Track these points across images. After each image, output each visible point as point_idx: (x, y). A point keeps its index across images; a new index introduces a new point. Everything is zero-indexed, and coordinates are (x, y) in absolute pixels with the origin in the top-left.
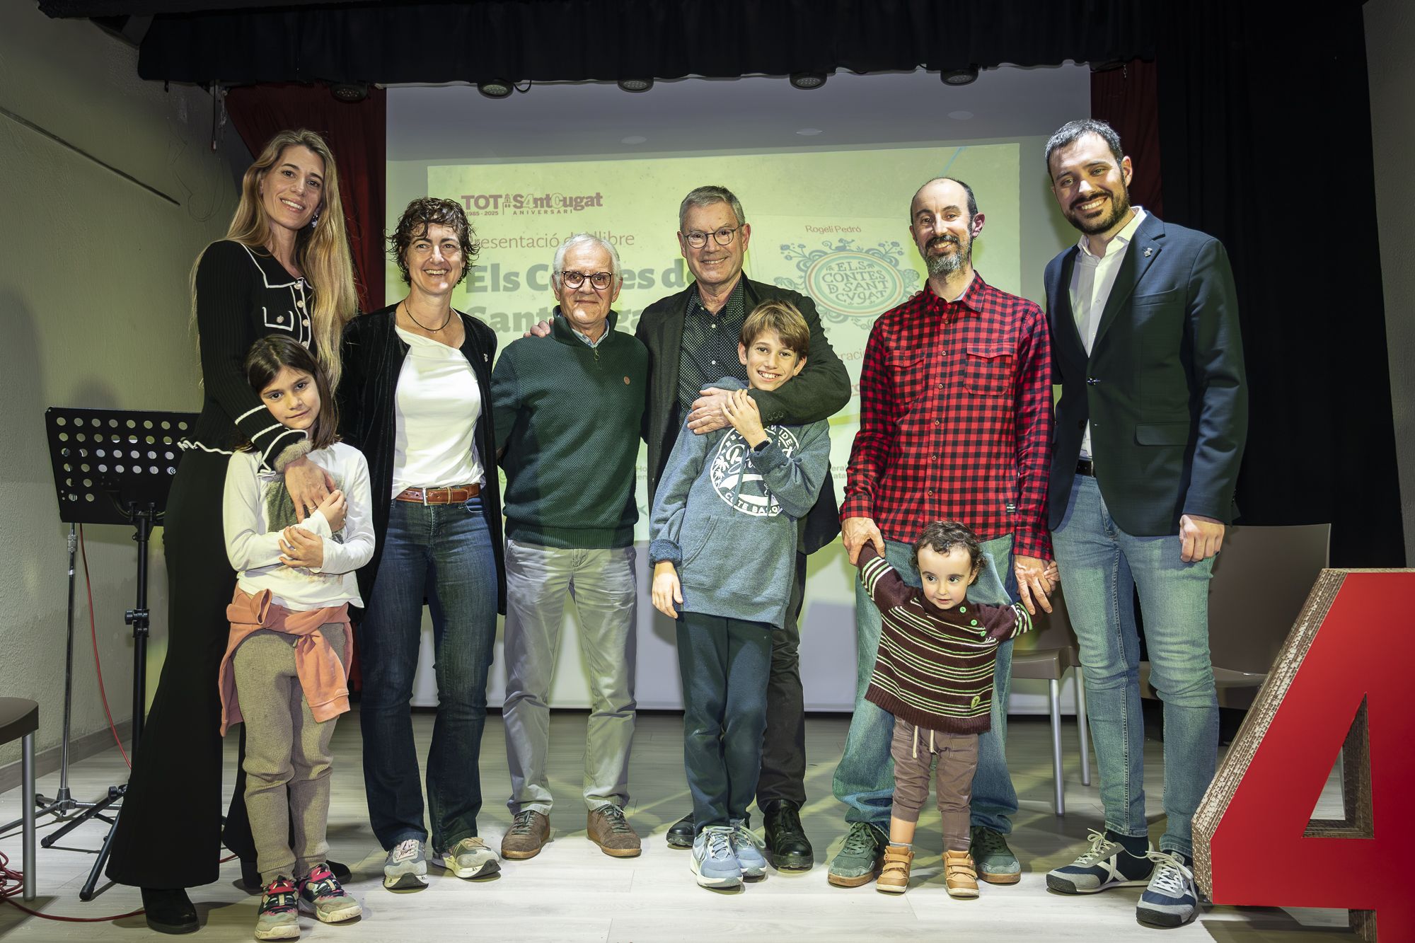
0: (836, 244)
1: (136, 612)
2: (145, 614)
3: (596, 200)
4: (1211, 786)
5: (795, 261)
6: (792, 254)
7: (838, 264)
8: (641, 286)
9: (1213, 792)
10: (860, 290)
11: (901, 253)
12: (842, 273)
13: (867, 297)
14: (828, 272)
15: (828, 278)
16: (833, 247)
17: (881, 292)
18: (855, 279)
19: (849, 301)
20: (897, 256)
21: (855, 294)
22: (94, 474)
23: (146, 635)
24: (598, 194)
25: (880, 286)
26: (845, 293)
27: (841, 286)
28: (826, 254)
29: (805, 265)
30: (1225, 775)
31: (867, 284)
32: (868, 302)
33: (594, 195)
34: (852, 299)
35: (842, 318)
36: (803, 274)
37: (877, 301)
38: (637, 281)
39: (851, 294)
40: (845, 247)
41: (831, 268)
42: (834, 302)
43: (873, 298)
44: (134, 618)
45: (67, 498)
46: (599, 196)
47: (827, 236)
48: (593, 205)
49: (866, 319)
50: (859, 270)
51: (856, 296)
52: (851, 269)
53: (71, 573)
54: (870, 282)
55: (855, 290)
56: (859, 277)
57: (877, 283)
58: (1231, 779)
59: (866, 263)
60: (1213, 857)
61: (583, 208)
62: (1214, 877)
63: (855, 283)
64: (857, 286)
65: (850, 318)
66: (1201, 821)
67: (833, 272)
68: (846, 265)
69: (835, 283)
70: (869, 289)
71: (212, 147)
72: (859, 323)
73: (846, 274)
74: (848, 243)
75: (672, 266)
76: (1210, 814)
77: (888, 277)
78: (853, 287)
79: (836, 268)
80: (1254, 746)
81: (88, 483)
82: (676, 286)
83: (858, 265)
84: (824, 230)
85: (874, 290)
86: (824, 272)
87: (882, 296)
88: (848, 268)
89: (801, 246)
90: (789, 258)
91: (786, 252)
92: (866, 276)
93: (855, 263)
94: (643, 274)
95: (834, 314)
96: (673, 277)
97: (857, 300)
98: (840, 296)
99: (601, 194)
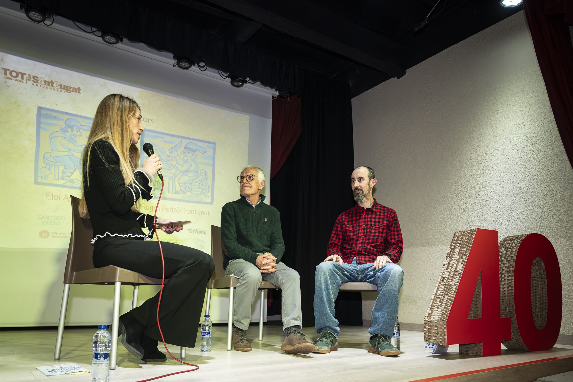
3: (78, 90)
48: (76, 92)
61: (70, 92)
99: (80, 88)
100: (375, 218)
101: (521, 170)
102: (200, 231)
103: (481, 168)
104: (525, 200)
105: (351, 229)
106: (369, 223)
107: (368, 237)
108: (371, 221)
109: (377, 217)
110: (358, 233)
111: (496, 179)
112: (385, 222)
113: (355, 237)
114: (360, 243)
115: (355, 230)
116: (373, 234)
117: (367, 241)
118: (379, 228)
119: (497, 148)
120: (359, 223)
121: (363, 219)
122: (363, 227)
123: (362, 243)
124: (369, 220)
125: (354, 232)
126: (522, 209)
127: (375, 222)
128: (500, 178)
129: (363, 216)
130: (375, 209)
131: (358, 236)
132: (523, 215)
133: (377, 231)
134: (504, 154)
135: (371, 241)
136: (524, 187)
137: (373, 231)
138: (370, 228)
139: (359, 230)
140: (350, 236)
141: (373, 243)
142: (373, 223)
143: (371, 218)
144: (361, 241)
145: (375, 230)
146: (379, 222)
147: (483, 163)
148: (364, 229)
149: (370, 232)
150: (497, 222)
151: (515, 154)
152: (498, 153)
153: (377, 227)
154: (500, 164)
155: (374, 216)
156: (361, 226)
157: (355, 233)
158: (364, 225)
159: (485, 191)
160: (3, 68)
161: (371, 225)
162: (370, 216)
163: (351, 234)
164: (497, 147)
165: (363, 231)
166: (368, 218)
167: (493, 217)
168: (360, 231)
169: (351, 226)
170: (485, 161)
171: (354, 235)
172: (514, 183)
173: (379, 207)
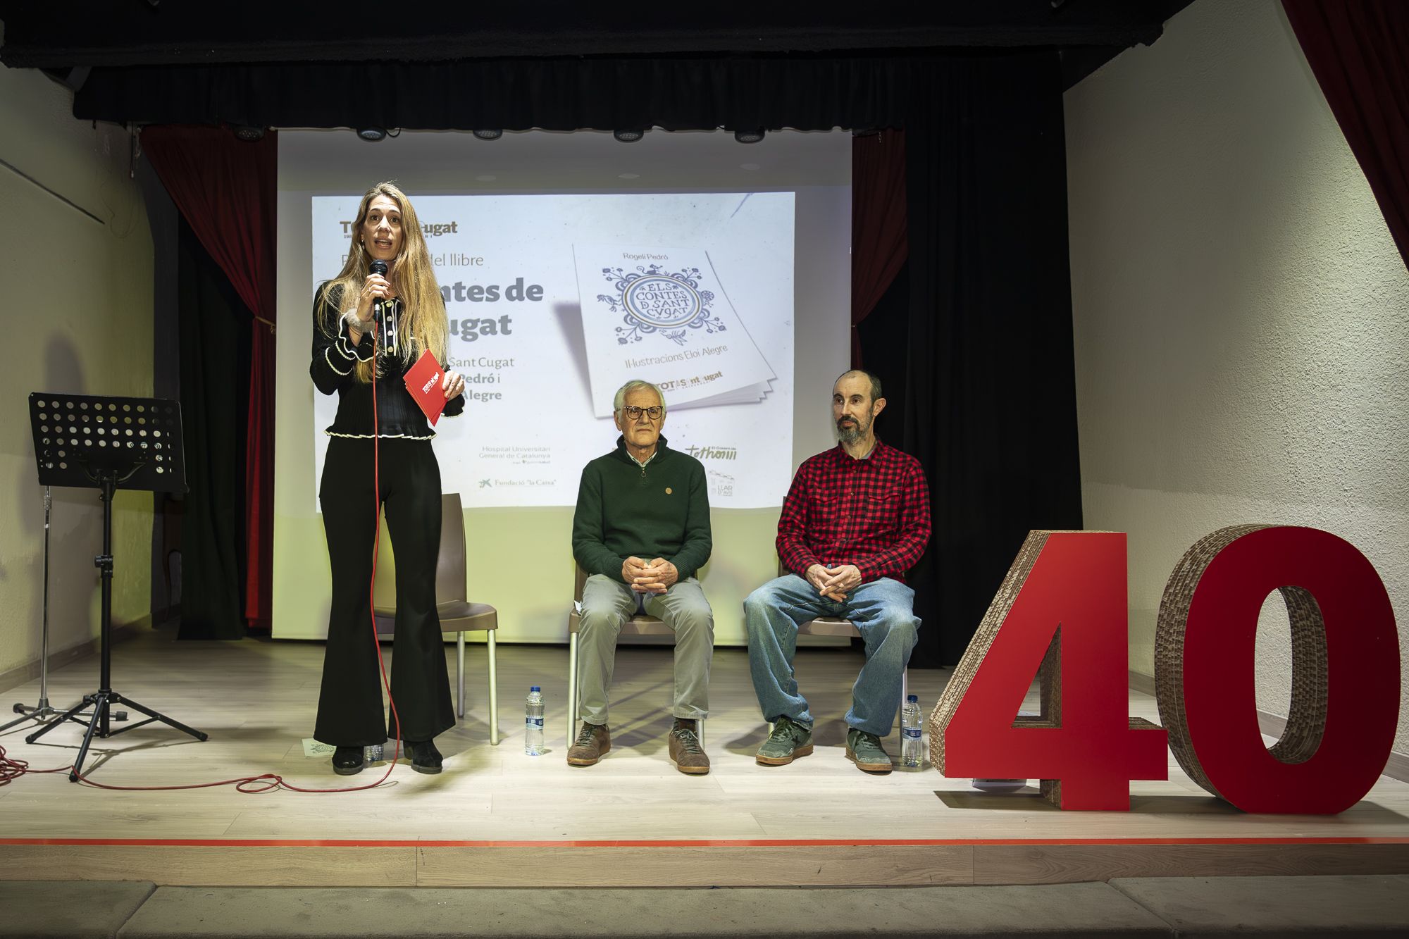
0: (648, 269)
1: (103, 557)
2: (110, 559)
3: (452, 228)
4: (944, 692)
5: (614, 282)
6: (612, 276)
7: (649, 286)
8: (488, 299)
9: (946, 696)
10: (666, 306)
11: (699, 277)
12: (652, 292)
13: (672, 312)
14: (641, 291)
15: (641, 297)
16: (645, 271)
17: (683, 309)
18: (663, 298)
19: (657, 315)
20: (696, 280)
21: (662, 310)
22: (67, 445)
23: (110, 576)
24: (454, 223)
25: (683, 304)
26: (654, 309)
27: (651, 303)
28: (639, 276)
29: (622, 285)
30: (955, 683)
31: (672, 302)
32: (672, 316)
33: (450, 224)
34: (660, 314)
35: (652, 328)
36: (621, 293)
37: (680, 317)
38: (485, 295)
39: (659, 310)
40: (655, 271)
41: (643, 289)
42: (645, 316)
43: (677, 314)
44: (102, 562)
45: (45, 466)
46: (454, 225)
47: (641, 262)
48: (449, 232)
49: (671, 330)
50: (666, 291)
51: (663, 311)
52: (659, 290)
53: (47, 526)
54: (675, 300)
55: (663, 306)
56: (665, 296)
57: (680, 302)
58: (961, 686)
59: (672, 285)
60: (946, 744)
61: (441, 234)
62: (946, 758)
63: (662, 301)
64: (664, 304)
65: (658, 329)
66: (937, 718)
67: (645, 292)
68: (656, 286)
69: (646, 300)
70: (674, 306)
71: (130, 175)
72: (666, 334)
73: (655, 294)
74: (657, 268)
75: (515, 284)
76: (944, 713)
77: (689, 297)
78: (661, 304)
79: (647, 288)
80: (978, 662)
81: (62, 454)
82: (517, 300)
83: (665, 287)
84: (638, 257)
85: (677, 307)
86: (638, 291)
87: (684, 312)
88: (657, 289)
89: (620, 270)
90: (609, 279)
91: (607, 275)
92: (672, 295)
93: (663, 285)
94: (490, 289)
95: (645, 326)
96: (514, 293)
97: (664, 314)
98: (651, 312)
99: (456, 223)
100: (876, 480)
101: (1393, 313)
102: (718, 452)
103: (1311, 301)
104: (1402, 398)
105: (825, 499)
106: (862, 490)
107: (859, 520)
108: (867, 486)
109: (881, 477)
110: (839, 510)
111: (1342, 333)
112: (896, 488)
113: (833, 517)
114: (843, 532)
115: (834, 501)
116: (870, 515)
117: (857, 528)
118: (884, 500)
119: (1345, 250)
120: (843, 487)
121: (851, 482)
122: (849, 498)
123: (847, 532)
124: (863, 482)
125: (830, 506)
126: (1396, 423)
127: (875, 487)
128: (1349, 333)
129: (852, 475)
130: (878, 460)
131: (839, 517)
132: (1398, 440)
133: (879, 508)
134: (1358, 265)
135: (865, 527)
136: (1399, 362)
137: (871, 507)
138: (865, 501)
139: (841, 502)
140: (821, 513)
141: (868, 531)
142: (870, 491)
143: (868, 479)
144: (845, 527)
145: (876, 504)
146: (883, 487)
147: (1314, 287)
148: (852, 502)
149: (865, 509)
150: (1343, 451)
151: (1382, 269)
152: (1345, 262)
153: (880, 498)
154: (1349, 293)
155: (873, 475)
156: (848, 494)
157: (833, 509)
158: (852, 494)
159: (1320, 364)
160: (341, 223)
161: (866, 493)
162: (864, 475)
163: (826, 509)
164: (1344, 245)
165: (849, 505)
166: (860, 478)
167: (1335, 435)
168: (844, 506)
169: (827, 492)
170: (1319, 281)
171: (830, 513)
172: (1378, 349)
173: (885, 456)
